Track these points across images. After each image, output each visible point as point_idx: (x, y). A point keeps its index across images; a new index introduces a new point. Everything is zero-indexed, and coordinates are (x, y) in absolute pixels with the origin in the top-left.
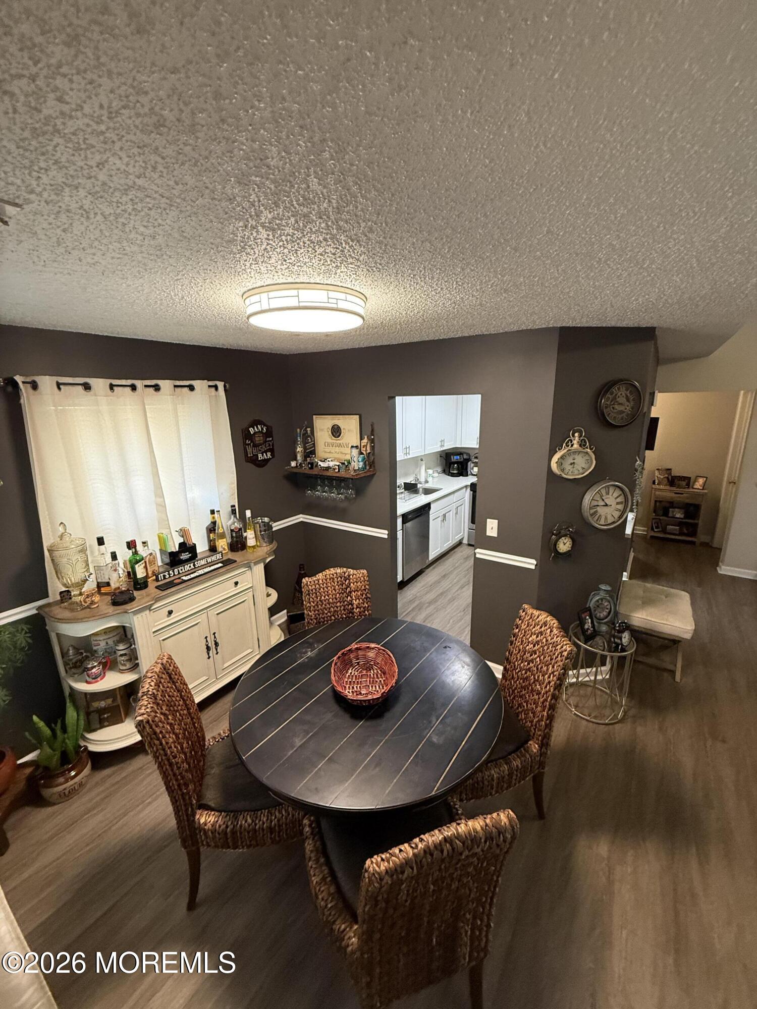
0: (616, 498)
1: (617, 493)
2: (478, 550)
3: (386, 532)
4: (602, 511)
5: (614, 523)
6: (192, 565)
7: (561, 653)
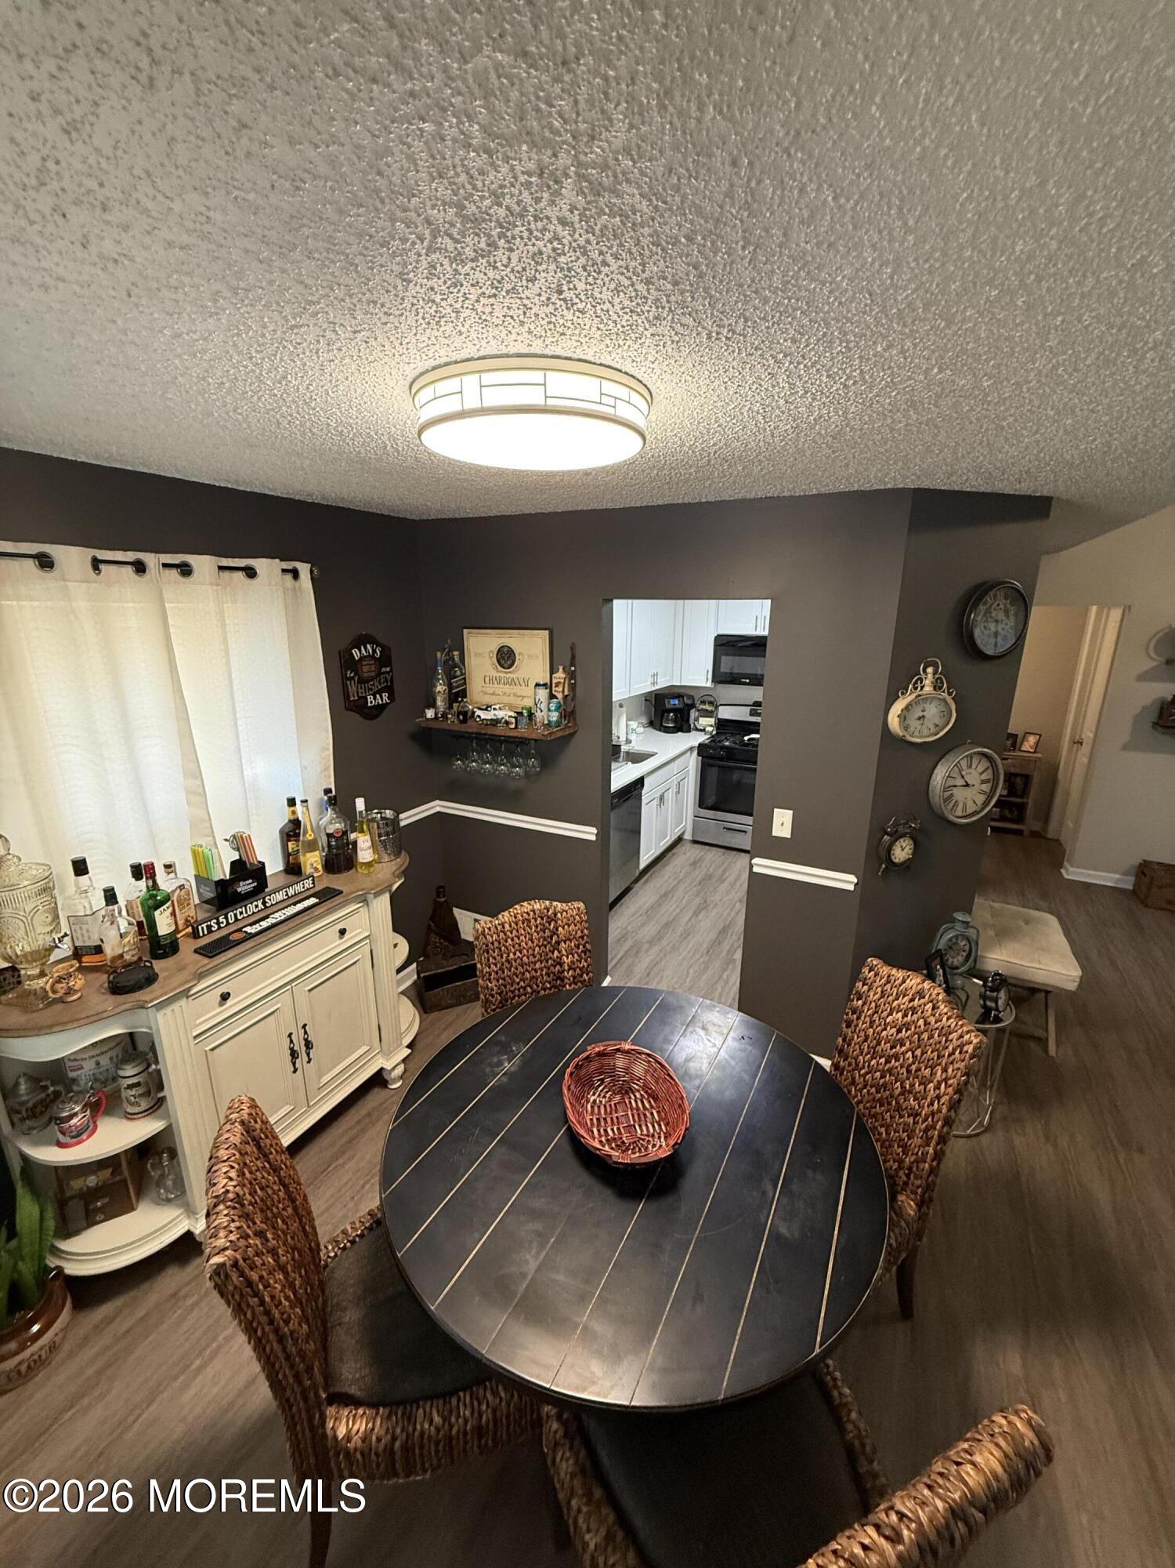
0: (981, 773)
1: (985, 764)
2: (756, 861)
3: (594, 831)
4: (959, 794)
5: (975, 813)
6: (260, 903)
7: (961, 1046)
